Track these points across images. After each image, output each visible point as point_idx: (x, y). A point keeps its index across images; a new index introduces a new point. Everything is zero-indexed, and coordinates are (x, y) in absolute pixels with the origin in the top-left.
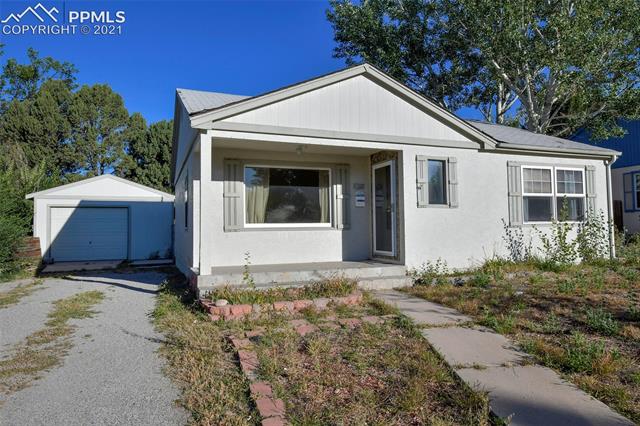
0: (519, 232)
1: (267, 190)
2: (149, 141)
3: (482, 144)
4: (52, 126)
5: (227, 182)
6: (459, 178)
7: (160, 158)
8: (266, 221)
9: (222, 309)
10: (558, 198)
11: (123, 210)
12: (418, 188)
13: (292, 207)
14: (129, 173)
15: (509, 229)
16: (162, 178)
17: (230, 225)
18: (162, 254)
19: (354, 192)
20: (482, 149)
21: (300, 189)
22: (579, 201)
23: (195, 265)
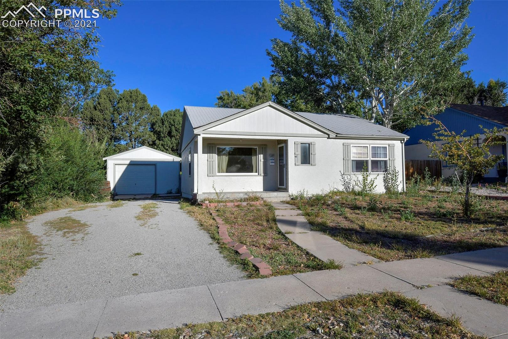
0: (349, 177)
1: (227, 158)
2: (163, 124)
3: (329, 135)
4: (108, 116)
5: (209, 154)
6: (316, 152)
7: (170, 134)
8: (227, 172)
9: (207, 204)
10: (372, 161)
11: (152, 166)
12: (295, 157)
13: (239, 166)
14: (151, 143)
15: (343, 176)
16: (171, 147)
17: (210, 174)
18: (174, 191)
19: (269, 158)
20: (329, 138)
21: (243, 157)
22: (385, 162)
23: (195, 191)
